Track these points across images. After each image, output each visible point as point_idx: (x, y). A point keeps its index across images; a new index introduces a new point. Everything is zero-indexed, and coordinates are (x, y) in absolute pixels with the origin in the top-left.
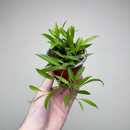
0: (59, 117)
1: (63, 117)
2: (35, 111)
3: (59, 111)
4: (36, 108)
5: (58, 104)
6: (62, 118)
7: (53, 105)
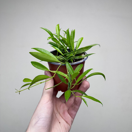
0: (62, 127)
1: (66, 127)
2: (37, 122)
3: (62, 121)
4: (38, 119)
5: (61, 114)
6: (66, 129)
7: (57, 115)
